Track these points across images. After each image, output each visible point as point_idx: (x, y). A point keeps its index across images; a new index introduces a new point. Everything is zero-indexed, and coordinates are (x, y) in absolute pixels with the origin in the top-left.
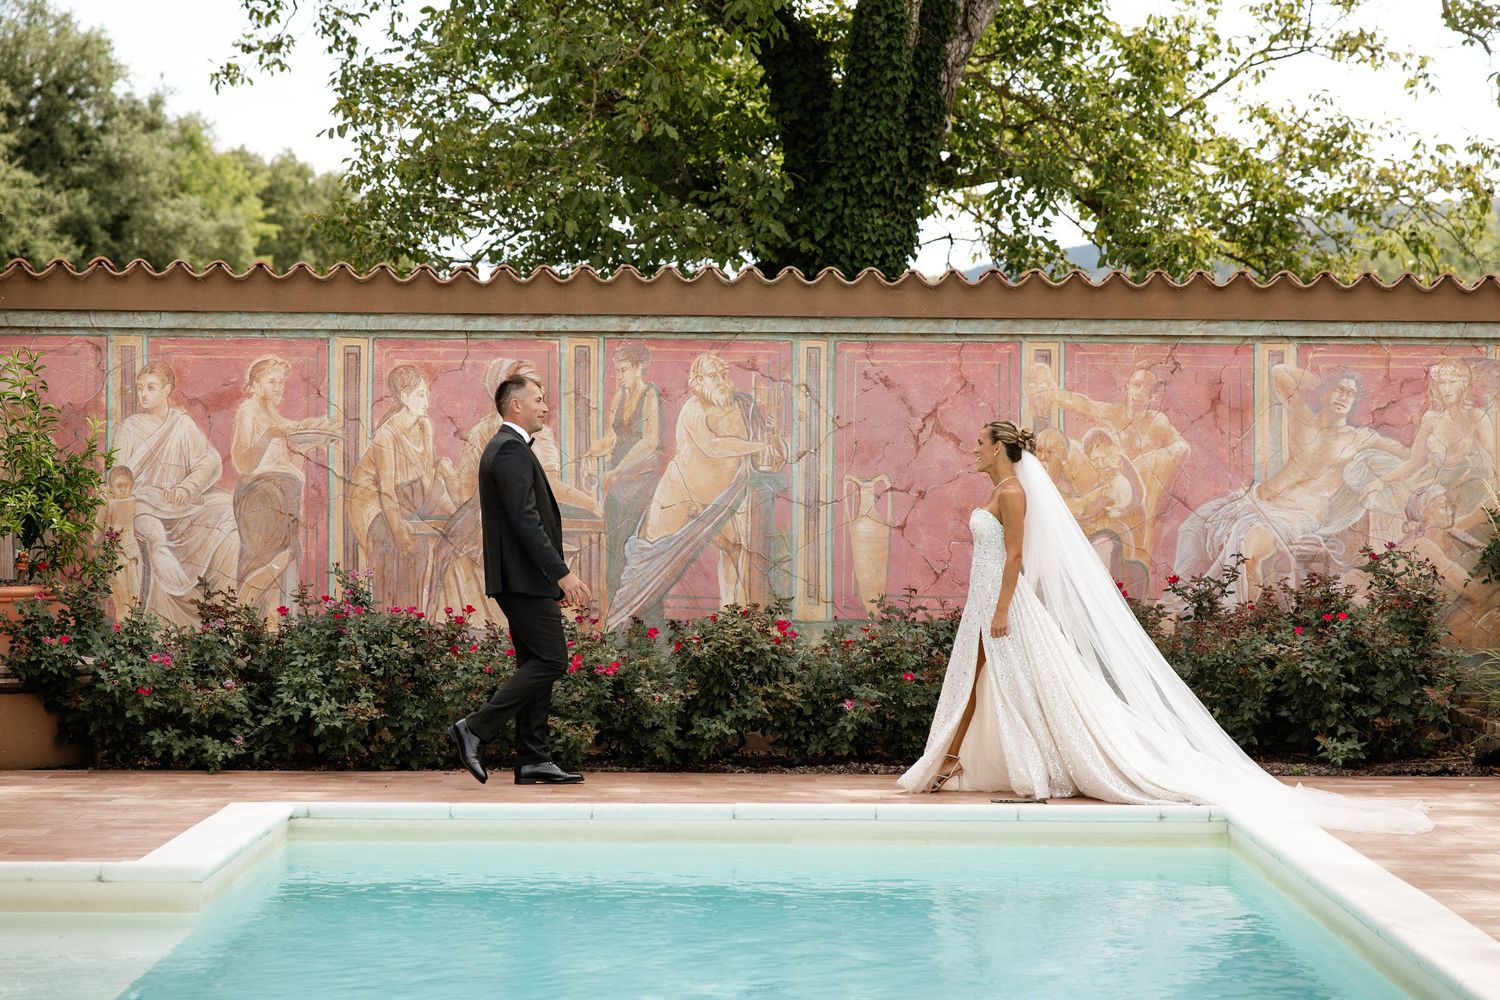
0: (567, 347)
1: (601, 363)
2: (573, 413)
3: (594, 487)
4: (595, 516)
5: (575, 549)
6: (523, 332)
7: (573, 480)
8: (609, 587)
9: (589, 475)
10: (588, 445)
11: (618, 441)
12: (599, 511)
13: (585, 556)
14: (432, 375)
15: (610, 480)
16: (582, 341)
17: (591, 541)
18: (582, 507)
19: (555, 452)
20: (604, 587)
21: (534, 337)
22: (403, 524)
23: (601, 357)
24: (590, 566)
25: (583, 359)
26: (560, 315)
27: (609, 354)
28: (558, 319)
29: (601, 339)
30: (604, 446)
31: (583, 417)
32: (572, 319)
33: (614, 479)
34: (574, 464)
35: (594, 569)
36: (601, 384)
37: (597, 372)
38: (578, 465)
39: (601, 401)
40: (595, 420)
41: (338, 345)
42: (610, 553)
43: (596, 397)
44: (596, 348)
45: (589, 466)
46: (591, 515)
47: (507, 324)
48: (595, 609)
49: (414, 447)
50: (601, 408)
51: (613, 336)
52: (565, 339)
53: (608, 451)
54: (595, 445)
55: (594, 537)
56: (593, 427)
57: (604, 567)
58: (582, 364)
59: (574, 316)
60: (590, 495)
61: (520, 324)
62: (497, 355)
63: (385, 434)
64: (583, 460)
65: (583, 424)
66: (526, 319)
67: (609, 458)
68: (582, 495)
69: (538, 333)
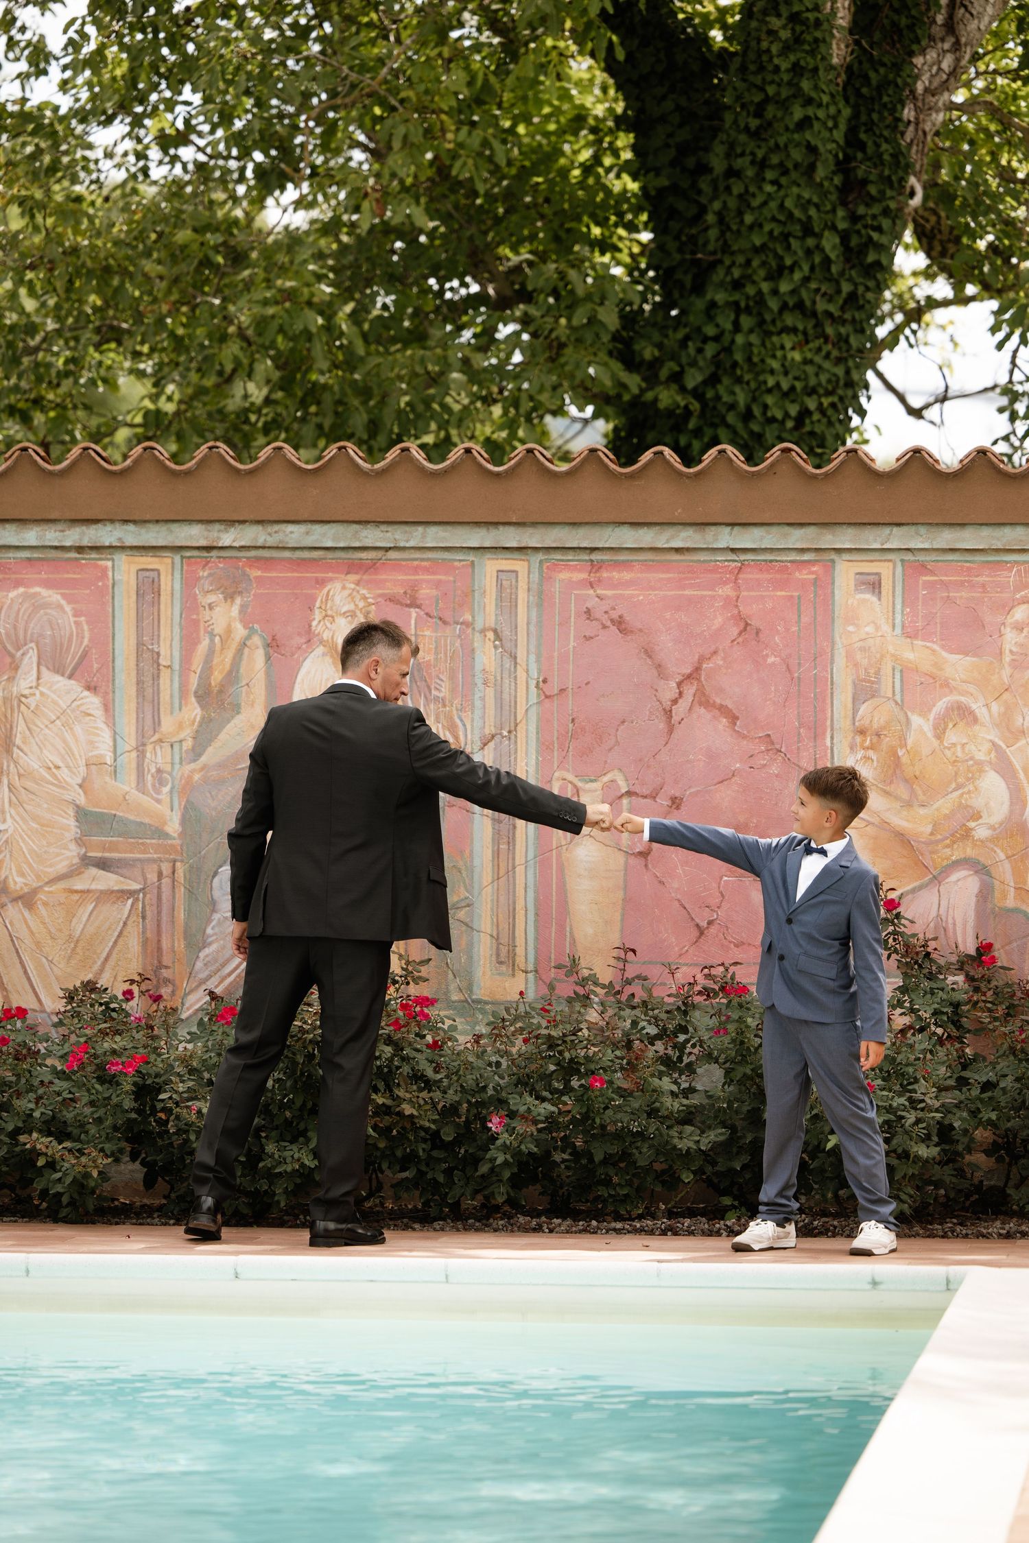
0: (124, 570)
1: (177, 595)
2: (134, 673)
3: (166, 789)
4: (167, 836)
5: (136, 886)
6: (56, 548)
7: (133, 777)
8: (189, 946)
9: (159, 771)
10: (157, 723)
11: (203, 718)
12: (173, 826)
13: (151, 897)
15: (190, 778)
16: (148, 561)
17: (160, 875)
18: (147, 820)
19: (106, 735)
20: (180, 945)
21: (73, 555)
23: (177, 586)
24: (159, 913)
25: (148, 589)
26: (112, 521)
27: (190, 583)
28: (109, 527)
29: (177, 558)
30: (180, 726)
31: (148, 680)
32: (131, 527)
33: (197, 777)
34: (134, 754)
35: (165, 918)
36: (177, 630)
37: (170, 610)
38: (141, 755)
39: (177, 654)
40: (168, 685)
42: (190, 892)
43: (169, 648)
44: (170, 574)
45: (158, 757)
46: (162, 834)
47: (31, 536)
48: (167, 981)
50: (176, 667)
51: (196, 553)
52: (122, 559)
53: (187, 733)
54: (167, 724)
55: (166, 868)
56: (165, 696)
57: (181, 915)
58: (149, 598)
59: (135, 522)
60: (158, 801)
61: (52, 536)
62: (18, 584)
64: (149, 748)
65: (149, 692)
66: (60, 526)
67: (188, 744)
68: (145, 800)
69: (80, 549)
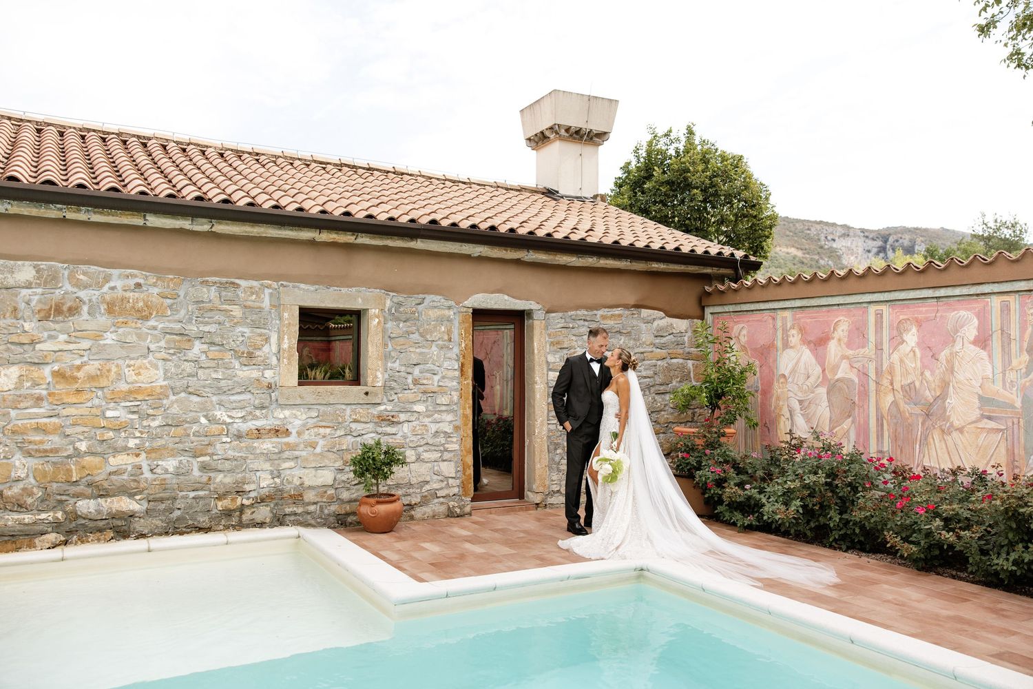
0: (995, 302)
1: (1018, 311)
2: (1000, 342)
3: (1015, 389)
4: (1015, 408)
5: (1003, 428)
6: (968, 295)
7: (1001, 383)
8: (1026, 453)
9: (1011, 381)
10: (1010, 362)
11: (1030, 360)
12: (1018, 404)
13: (1010, 432)
14: (919, 323)
15: (1025, 384)
16: (1005, 298)
17: (1013, 423)
18: (1007, 401)
19: (990, 367)
20: (1022, 453)
21: (975, 297)
22: (906, 408)
23: (1017, 307)
24: (1013, 439)
25: (1006, 309)
26: (988, 283)
27: (1022, 305)
28: (987, 285)
29: (1017, 296)
30: (1020, 363)
31: (1006, 344)
32: (996, 285)
33: (1027, 384)
34: (1001, 375)
35: (1015, 441)
36: (1018, 324)
37: (1015, 317)
38: (1004, 375)
40: (1014, 347)
41: (872, 309)
42: (1026, 431)
43: (1014, 332)
44: (1013, 301)
45: (1011, 376)
46: (1013, 407)
47: (957, 291)
48: (1017, 467)
49: (910, 365)
50: (1018, 339)
51: (1025, 293)
52: (994, 298)
53: (1023, 366)
54: (1015, 362)
55: (1016, 421)
56: (1013, 351)
57: (1022, 441)
58: (1006, 312)
59: (998, 282)
60: (1012, 394)
61: (965, 291)
62: (954, 310)
63: (895, 357)
64: (1007, 372)
65: (1006, 350)
66: (968, 287)
67: (1024, 370)
68: (1006, 393)
69: (977, 295)
